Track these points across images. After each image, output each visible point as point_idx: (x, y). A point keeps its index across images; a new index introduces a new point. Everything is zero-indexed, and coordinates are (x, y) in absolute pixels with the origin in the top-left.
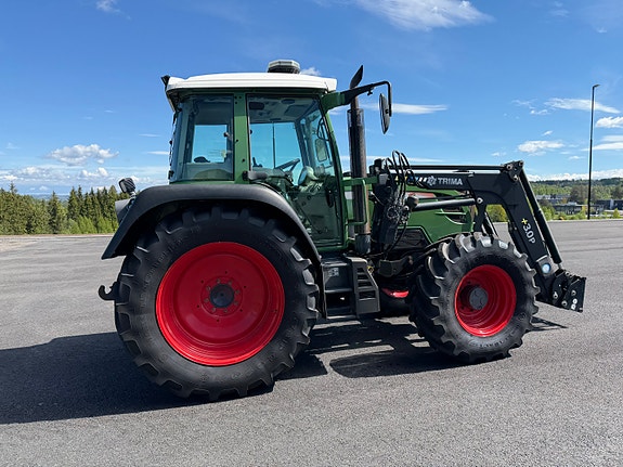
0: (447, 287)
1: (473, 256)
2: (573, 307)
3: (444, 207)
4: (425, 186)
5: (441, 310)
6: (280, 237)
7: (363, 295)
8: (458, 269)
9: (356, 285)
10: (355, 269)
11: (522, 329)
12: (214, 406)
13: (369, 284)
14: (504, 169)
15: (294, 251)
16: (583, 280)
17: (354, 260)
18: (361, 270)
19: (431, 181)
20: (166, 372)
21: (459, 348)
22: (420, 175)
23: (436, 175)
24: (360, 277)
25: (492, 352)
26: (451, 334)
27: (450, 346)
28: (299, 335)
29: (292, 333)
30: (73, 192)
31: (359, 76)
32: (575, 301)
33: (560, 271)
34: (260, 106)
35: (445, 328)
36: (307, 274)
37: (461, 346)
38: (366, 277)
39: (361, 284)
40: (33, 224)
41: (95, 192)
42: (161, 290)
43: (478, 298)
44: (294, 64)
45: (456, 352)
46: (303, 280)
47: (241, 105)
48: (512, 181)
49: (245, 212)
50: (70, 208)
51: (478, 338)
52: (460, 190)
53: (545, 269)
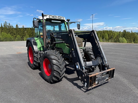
2: (85, 85)
4: (56, 37)
40: (135, 39)
43: (50, 66)
48: (69, 36)
53: (77, 67)
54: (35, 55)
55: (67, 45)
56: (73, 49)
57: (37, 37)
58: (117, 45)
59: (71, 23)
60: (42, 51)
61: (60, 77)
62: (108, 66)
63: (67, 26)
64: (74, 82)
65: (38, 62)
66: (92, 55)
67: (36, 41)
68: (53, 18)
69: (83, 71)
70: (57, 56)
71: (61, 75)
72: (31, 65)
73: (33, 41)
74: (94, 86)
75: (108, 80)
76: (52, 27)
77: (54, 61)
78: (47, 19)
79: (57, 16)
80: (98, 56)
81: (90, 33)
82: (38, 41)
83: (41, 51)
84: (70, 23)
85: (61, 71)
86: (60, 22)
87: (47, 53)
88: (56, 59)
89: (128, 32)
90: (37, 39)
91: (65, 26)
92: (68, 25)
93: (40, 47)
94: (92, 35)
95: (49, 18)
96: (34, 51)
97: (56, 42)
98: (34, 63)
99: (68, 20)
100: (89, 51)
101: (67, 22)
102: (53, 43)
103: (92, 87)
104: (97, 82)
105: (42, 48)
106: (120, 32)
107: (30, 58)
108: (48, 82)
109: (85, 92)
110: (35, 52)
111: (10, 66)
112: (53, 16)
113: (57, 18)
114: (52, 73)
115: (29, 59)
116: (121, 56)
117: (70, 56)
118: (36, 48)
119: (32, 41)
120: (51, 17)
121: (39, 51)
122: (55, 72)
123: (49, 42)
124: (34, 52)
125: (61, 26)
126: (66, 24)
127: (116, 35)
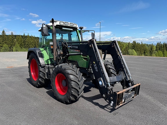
4: (70, 48)
22: (69, 45)
23: (72, 45)
24: (49, 70)
30: (158, 43)
32: (112, 102)
40: (146, 52)
41: (165, 43)
43: (64, 83)
50: (156, 48)
53: (100, 83)
54: (41, 69)
55: (84, 58)
56: (94, 63)
57: (43, 47)
58: (129, 58)
59: (85, 31)
60: (50, 65)
61: (78, 95)
62: (133, 82)
63: (79, 34)
64: (94, 101)
65: (44, 78)
66: (111, 70)
67: (42, 52)
68: (64, 25)
69: (108, 88)
70: (74, 70)
71: (79, 93)
72: (35, 83)
73: (39, 52)
74: (121, 105)
75: (134, 97)
76: (60, 35)
77: (72, 77)
78: (57, 25)
79: (69, 23)
80: (121, 70)
81: (111, 44)
82: (44, 53)
83: (48, 64)
84: (83, 32)
85: (80, 88)
86: (72, 29)
87: (63, 67)
88: (74, 74)
89: (138, 43)
90: (44, 50)
91: (78, 35)
92: (81, 33)
93: (48, 60)
94: (113, 46)
95: (59, 24)
96: (40, 64)
97: (69, 54)
98: (40, 80)
99: (81, 28)
100: (108, 64)
101: (80, 29)
102: (66, 55)
103: (119, 106)
104: (123, 100)
105: (49, 61)
106: (129, 43)
107: (32, 73)
108: (62, 102)
109: (110, 112)
110: (41, 66)
111: (4, 84)
112: (64, 22)
113: (69, 25)
114: (69, 91)
115: (30, 75)
116: (137, 71)
117: (89, 70)
118: (42, 61)
119: (37, 52)
120: (62, 24)
121: (46, 64)
122: (73, 89)
123: (62, 53)
124: (39, 66)
125: (72, 34)
126: (78, 32)
127: (125, 46)
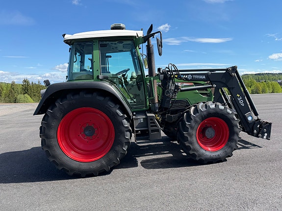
0: (192, 128)
1: (205, 113)
2: (265, 137)
3: (198, 89)
4: (187, 80)
5: (189, 138)
6: (111, 104)
7: (153, 131)
8: (198, 119)
9: (149, 126)
10: (149, 119)
11: (232, 148)
12: (83, 179)
13: (156, 126)
14: (227, 70)
15: (118, 111)
16: (270, 124)
17: (148, 115)
18: (152, 120)
19: (190, 77)
20: (62, 164)
21: (199, 156)
22: (183, 75)
23: (192, 74)
24: (151, 123)
25: (216, 159)
26: (194, 150)
27: (194, 155)
28: (121, 149)
29: (118, 148)
31: (151, 28)
32: (266, 134)
33: (258, 119)
34: (105, 46)
35: (191, 147)
36: (125, 121)
37: (200, 156)
38: (154, 123)
39: (152, 126)
42: (59, 129)
43: (210, 133)
44: (122, 25)
45: (197, 159)
46: (122, 124)
47: (96, 45)
48: (231, 76)
49: (95, 94)
51: (208, 152)
52: (205, 81)
53: (249, 118)
